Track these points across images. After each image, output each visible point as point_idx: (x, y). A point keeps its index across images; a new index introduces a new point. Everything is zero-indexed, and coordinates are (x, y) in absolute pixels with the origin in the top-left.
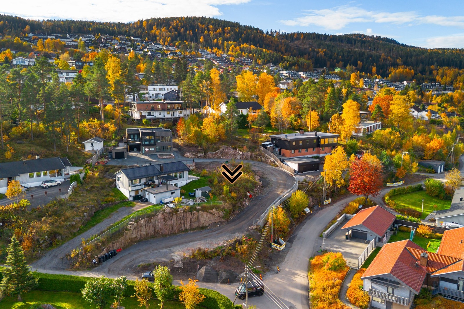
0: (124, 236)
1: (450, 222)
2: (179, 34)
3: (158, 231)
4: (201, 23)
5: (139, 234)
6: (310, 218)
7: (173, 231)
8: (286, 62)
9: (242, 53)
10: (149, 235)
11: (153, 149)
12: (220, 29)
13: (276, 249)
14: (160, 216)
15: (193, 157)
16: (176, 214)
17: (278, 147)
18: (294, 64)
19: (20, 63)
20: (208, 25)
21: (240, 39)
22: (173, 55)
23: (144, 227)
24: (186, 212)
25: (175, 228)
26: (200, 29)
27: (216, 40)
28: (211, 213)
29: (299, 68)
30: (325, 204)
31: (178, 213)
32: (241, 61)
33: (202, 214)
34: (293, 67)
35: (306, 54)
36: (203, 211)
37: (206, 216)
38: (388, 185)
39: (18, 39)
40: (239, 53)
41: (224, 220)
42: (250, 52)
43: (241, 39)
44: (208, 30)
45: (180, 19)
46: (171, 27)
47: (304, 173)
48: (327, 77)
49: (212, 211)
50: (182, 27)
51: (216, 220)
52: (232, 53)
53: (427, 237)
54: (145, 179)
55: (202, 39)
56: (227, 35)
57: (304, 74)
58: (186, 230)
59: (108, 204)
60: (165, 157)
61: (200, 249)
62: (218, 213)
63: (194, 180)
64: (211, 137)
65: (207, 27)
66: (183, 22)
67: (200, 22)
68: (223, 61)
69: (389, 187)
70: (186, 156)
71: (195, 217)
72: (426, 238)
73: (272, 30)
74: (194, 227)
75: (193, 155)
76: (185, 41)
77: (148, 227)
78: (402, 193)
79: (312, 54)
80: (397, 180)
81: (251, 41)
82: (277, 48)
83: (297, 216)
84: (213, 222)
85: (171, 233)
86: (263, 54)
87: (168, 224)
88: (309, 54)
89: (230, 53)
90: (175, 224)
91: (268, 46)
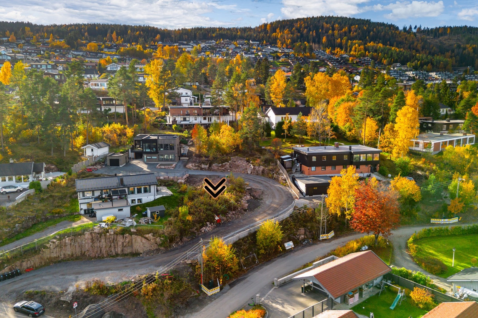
0: (40, 255)
1: (470, 289)
2: (302, 35)
3: (85, 252)
4: (327, 23)
5: (62, 253)
6: (284, 257)
7: (101, 254)
8: (416, 61)
9: (366, 52)
10: (75, 256)
11: (156, 158)
12: (347, 28)
13: (204, 293)
14: (87, 235)
15: (194, 168)
16: (105, 235)
17: (299, 162)
18: (426, 64)
19: (113, 68)
20: (334, 25)
21: (367, 38)
22: (286, 57)
23: (69, 246)
24: (117, 235)
25: (104, 251)
26: (324, 29)
27: (339, 39)
28: (146, 238)
29: (433, 68)
30: (321, 239)
31: (108, 234)
32: (360, 62)
33: (136, 238)
34: (425, 66)
35: (448, 51)
36: (137, 235)
37: (140, 241)
38: (433, 221)
39: (140, 47)
40: (362, 53)
41: (162, 248)
42: (376, 51)
43: (369, 38)
44: (333, 29)
45: (305, 20)
46: (294, 29)
47: (314, 196)
48: (468, 78)
49: (147, 236)
50: (305, 28)
51: (152, 247)
52: (354, 53)
53: (421, 306)
54: (100, 191)
55: (324, 39)
56: (353, 33)
57: (436, 75)
58: (117, 255)
59: (54, 217)
60: (163, 167)
61: (97, 282)
62: (155, 239)
63: (164, 195)
64: (224, 146)
65: (333, 27)
66: (308, 23)
67: (325, 22)
68: (337, 62)
69: (433, 224)
70: (188, 167)
71: (127, 241)
72: (420, 308)
73: (411, 26)
74: (125, 252)
75: (196, 166)
76: (305, 43)
77: (74, 247)
78: (443, 234)
79: (456, 51)
80: (449, 216)
81: (380, 39)
82: (412, 46)
83: (262, 251)
84: (148, 249)
85: (98, 257)
86: (390, 53)
87: (96, 245)
88: (453, 51)
89: (352, 53)
90: (104, 246)
91: (399, 44)
